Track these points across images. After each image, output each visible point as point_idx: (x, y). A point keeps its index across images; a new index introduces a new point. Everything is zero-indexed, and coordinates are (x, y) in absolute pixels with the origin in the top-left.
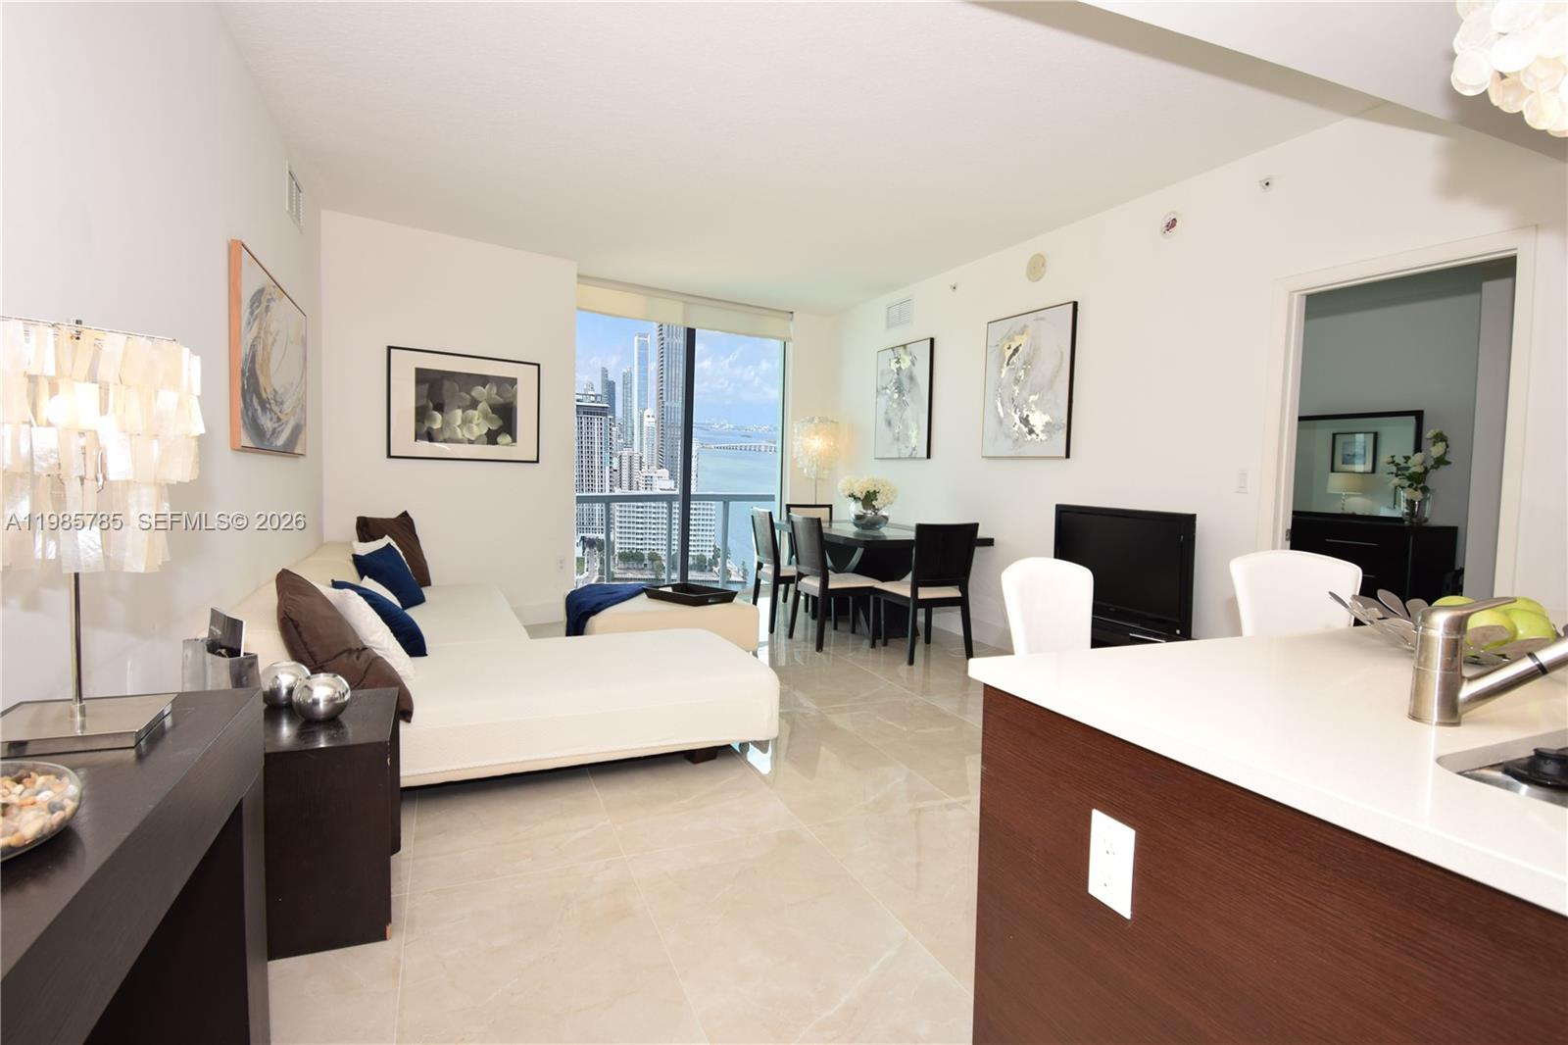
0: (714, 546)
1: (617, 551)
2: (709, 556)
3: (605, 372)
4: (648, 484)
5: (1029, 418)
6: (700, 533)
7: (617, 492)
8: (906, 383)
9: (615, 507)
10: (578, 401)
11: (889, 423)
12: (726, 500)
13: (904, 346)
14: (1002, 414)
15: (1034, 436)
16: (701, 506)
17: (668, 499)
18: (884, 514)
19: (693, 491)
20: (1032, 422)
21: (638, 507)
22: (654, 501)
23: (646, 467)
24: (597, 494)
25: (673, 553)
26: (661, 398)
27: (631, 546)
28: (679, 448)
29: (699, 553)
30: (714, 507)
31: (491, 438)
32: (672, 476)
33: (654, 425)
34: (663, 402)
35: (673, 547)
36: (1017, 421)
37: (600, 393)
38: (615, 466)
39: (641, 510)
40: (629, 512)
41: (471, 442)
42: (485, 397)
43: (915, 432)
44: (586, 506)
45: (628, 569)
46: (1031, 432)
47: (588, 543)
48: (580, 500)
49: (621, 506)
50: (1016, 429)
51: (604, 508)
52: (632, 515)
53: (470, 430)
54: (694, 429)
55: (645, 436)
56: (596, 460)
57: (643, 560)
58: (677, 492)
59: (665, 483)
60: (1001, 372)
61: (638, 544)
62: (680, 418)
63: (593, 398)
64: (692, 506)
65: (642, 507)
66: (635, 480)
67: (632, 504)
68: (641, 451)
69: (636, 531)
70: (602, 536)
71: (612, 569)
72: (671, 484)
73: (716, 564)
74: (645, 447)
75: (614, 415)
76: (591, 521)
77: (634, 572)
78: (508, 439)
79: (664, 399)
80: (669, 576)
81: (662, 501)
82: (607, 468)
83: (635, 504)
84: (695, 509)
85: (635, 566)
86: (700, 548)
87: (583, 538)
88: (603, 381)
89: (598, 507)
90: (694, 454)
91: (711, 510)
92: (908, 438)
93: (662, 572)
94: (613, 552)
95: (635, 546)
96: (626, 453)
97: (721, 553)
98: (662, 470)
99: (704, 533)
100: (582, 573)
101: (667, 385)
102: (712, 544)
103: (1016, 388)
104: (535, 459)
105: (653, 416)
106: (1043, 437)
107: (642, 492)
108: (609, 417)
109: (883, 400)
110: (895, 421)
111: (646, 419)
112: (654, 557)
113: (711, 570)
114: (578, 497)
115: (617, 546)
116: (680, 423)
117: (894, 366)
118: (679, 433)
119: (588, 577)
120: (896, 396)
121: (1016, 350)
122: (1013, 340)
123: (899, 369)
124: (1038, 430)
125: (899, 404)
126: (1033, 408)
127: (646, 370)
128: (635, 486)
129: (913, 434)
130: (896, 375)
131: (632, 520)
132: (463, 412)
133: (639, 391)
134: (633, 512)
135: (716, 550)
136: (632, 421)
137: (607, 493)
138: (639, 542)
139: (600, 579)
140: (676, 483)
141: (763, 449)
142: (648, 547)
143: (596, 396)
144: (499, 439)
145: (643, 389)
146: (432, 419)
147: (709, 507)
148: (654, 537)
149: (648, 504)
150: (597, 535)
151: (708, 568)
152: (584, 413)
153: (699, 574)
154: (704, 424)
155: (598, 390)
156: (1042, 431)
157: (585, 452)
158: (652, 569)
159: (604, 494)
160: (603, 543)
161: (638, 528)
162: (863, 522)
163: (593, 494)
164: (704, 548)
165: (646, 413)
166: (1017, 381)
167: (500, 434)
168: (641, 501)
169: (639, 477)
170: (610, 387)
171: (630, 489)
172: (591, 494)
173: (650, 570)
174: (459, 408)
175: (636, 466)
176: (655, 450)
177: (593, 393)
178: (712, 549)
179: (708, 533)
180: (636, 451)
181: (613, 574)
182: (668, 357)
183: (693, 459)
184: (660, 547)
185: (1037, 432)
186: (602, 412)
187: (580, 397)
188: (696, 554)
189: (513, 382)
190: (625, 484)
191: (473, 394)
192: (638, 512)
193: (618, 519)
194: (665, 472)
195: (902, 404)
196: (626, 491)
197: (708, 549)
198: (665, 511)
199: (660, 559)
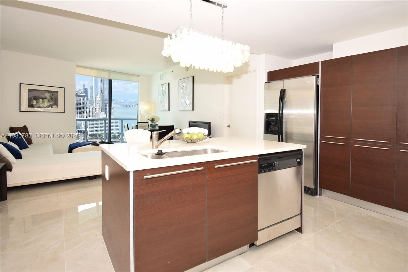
0: (119, 132)
1: (89, 134)
2: (117, 135)
3: (84, 86)
4: (98, 115)
5: (186, 102)
6: (114, 129)
7: (89, 118)
8: (164, 93)
9: (88, 122)
10: (76, 93)
11: (161, 102)
12: (122, 120)
13: (164, 84)
14: (182, 101)
15: (187, 106)
16: (115, 122)
17: (105, 120)
18: (157, 124)
19: (112, 118)
20: (187, 103)
21: (95, 122)
22: (100, 120)
23: (97, 111)
24: (82, 118)
25: (106, 134)
26: (102, 93)
27: (93, 132)
28: (108, 106)
29: (114, 134)
30: (118, 122)
31: (51, 106)
32: (105, 114)
33: (100, 100)
34: (102, 94)
35: (106, 133)
36: (184, 102)
37: (83, 91)
38: (88, 111)
39: (96, 123)
40: (92, 123)
41: (44, 107)
42: (49, 96)
43: (166, 104)
44: (79, 122)
45: (92, 138)
46: (187, 105)
47: (81, 132)
48: (77, 120)
49: (90, 122)
50: (184, 104)
51: (85, 122)
52: (93, 124)
53: (44, 104)
54: (112, 101)
55: (97, 103)
56: (82, 109)
57: (97, 136)
58: (107, 118)
59: (103, 115)
60: (181, 91)
61: (95, 132)
62: (108, 98)
63: (81, 93)
64: (112, 122)
65: (96, 122)
66: (94, 114)
67: (93, 121)
68: (96, 107)
69: (94, 128)
70: (84, 130)
71: (87, 139)
72: (105, 116)
73: (119, 137)
74: (97, 106)
75: (87, 97)
76: (81, 126)
77: (94, 139)
78: (56, 106)
79: (103, 93)
80: (105, 140)
81: (103, 120)
82: (85, 112)
83: (94, 121)
84: (113, 122)
85: (95, 138)
86: (114, 133)
87: (78, 130)
88: (83, 88)
89: (83, 122)
90: (112, 108)
91: (118, 123)
92: (165, 106)
93: (103, 139)
94: (88, 134)
95: (94, 132)
96: (91, 107)
97: (121, 134)
98: (102, 112)
99: (116, 129)
100: (78, 140)
101: (104, 89)
102: (118, 132)
103: (184, 95)
104: (64, 112)
105: (99, 98)
106: (189, 106)
107: (96, 118)
108: (86, 98)
109: (160, 97)
110: (163, 102)
111: (97, 98)
112: (100, 135)
113: (118, 139)
114: (76, 119)
115: (89, 132)
116: (108, 99)
117: (162, 89)
118: (107, 102)
119: (80, 141)
120: (162, 96)
121: (183, 86)
122: (183, 84)
123: (163, 90)
124: (188, 104)
125: (163, 98)
126: (187, 99)
127: (97, 85)
128: (94, 116)
129: (166, 105)
130: (162, 91)
131: (93, 125)
132: (42, 100)
133: (95, 91)
134: (94, 123)
135: (119, 134)
136: (93, 99)
137: (86, 118)
138: (96, 131)
139: (83, 141)
140: (107, 115)
141: (133, 106)
142: (98, 133)
143: (82, 92)
144: (53, 107)
145: (96, 90)
146: (33, 101)
147: (117, 122)
148: (100, 130)
149: (98, 121)
150: (83, 129)
151: (117, 138)
152: (78, 97)
153: (114, 140)
154: (115, 100)
155: (82, 90)
156: (189, 105)
157: (78, 108)
158: (100, 139)
159: (84, 118)
160: (84, 132)
161: (95, 128)
162: (152, 126)
163: (81, 118)
164: (116, 133)
165: (97, 97)
166: (184, 93)
167: (53, 105)
168: (96, 120)
169: (95, 114)
170: (86, 90)
171: (93, 117)
172: (80, 118)
173: (99, 139)
174: (41, 99)
175: (94, 111)
176: (100, 107)
177: (80, 91)
178: (118, 133)
179: (117, 129)
180: (94, 107)
181: (88, 140)
182: (104, 82)
183: (112, 109)
184: (102, 133)
185: (188, 105)
186: (84, 96)
187: (77, 92)
188: (113, 134)
189: (57, 92)
190: (91, 116)
191: (45, 95)
192: (95, 123)
193: (89, 125)
194: (103, 113)
195: (164, 98)
196: (91, 118)
197: (117, 133)
198: (103, 123)
199: (102, 136)
